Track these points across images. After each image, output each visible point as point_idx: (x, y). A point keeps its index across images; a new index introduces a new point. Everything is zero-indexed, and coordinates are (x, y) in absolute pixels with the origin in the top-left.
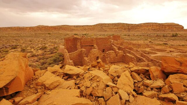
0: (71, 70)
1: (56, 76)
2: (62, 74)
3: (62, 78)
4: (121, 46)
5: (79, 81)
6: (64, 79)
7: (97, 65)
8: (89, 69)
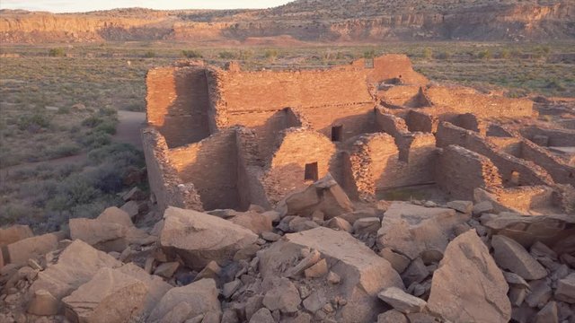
0: (194, 230)
1: (119, 263)
2: (149, 252)
3: (152, 273)
4: (418, 110)
5: (236, 282)
6: (160, 275)
7: (316, 201)
8: (278, 223)
